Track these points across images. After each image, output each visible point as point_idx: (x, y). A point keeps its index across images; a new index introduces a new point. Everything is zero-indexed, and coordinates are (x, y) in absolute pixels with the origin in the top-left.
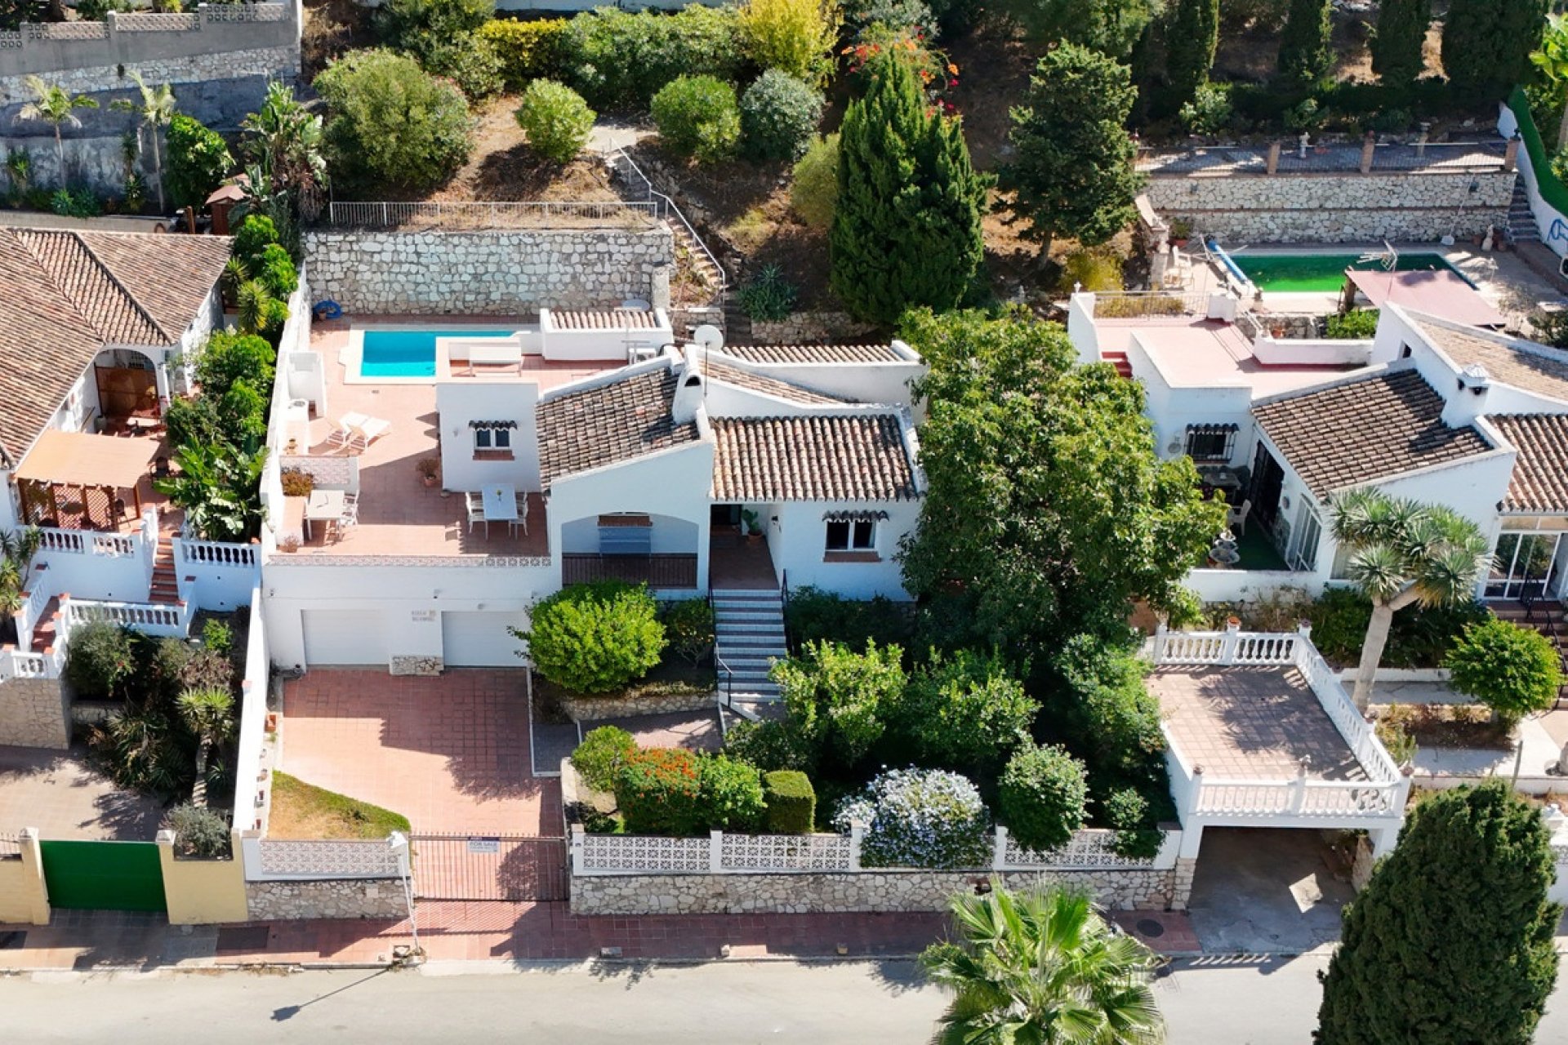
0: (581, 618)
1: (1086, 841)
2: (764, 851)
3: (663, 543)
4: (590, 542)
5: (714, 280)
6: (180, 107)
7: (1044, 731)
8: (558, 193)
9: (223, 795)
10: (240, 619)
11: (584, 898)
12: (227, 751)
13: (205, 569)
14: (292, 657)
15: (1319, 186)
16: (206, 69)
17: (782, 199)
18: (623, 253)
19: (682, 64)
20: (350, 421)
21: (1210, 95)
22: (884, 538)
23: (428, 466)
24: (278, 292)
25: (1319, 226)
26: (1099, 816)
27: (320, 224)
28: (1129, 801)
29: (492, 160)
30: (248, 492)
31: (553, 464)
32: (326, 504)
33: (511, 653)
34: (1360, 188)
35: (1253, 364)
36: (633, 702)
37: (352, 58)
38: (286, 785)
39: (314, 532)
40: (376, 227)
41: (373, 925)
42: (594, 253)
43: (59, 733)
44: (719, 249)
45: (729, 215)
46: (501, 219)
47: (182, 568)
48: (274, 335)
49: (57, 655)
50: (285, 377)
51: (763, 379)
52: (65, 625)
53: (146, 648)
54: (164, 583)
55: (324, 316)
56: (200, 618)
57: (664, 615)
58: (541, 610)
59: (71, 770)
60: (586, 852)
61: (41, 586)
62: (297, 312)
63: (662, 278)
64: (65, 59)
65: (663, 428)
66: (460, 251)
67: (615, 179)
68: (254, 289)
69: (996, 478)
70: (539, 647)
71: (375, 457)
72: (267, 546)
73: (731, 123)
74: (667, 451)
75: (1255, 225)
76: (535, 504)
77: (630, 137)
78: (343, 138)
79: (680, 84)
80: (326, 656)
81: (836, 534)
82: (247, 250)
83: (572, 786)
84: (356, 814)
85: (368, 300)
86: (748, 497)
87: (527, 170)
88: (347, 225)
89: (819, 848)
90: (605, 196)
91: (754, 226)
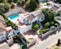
2: (48, 32)
5: (24, 10)
8: (15, 8)
17: (25, 5)
18: (19, 10)
27: (4, 13)
45: (23, 6)
46: (13, 10)
53: (16, 36)
54: (14, 33)
59: (15, 44)
65: (34, 17)
66: (12, 12)
73: (22, 2)
87: (13, 7)
88: (6, 13)
89: (50, 31)
90: (17, 7)
91: (24, 7)
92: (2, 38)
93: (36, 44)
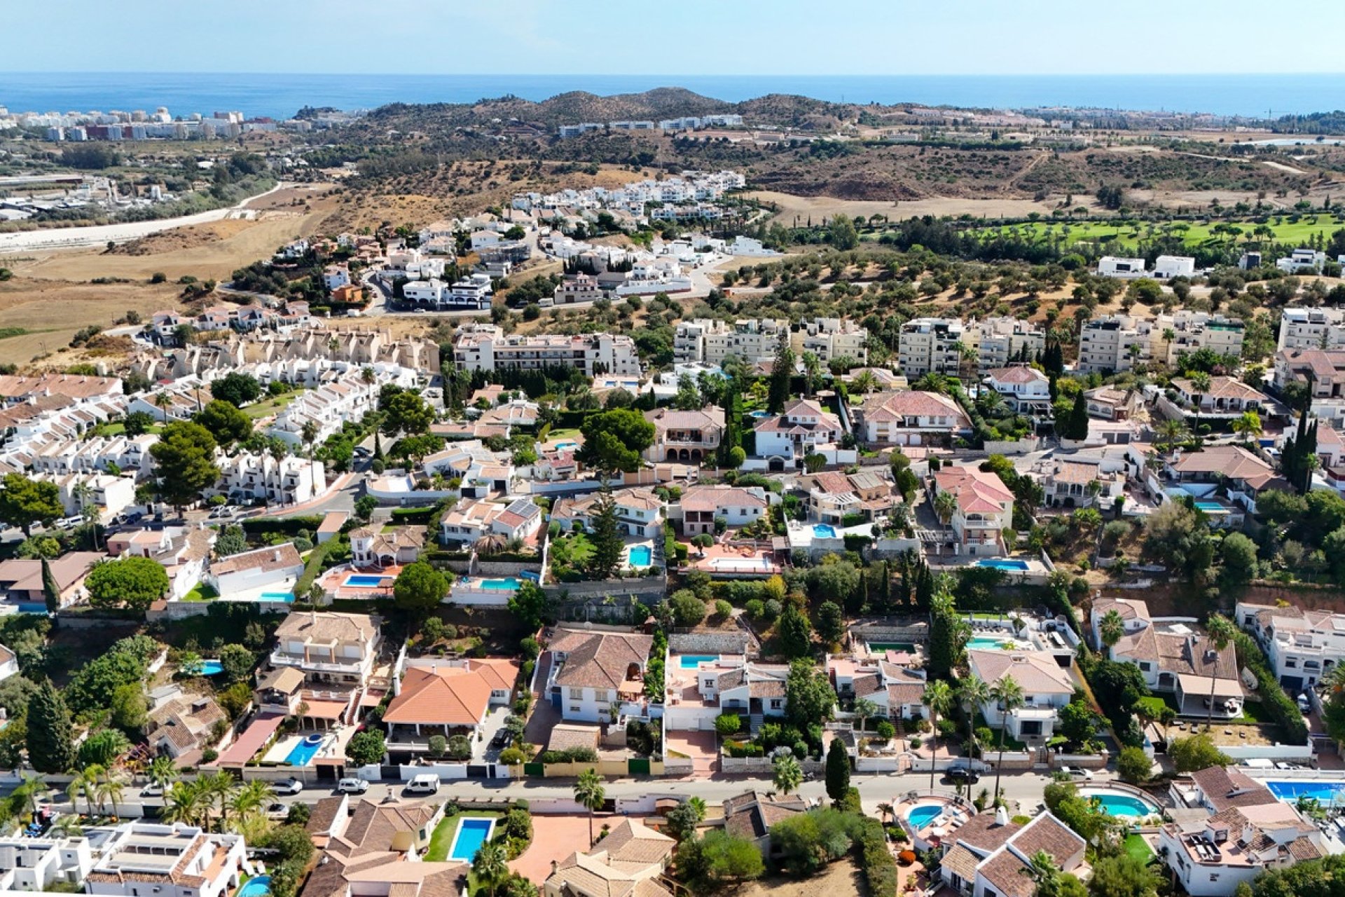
0: (725, 719)
1: (808, 759)
2: (754, 760)
3: (742, 705)
4: (727, 705)
5: (758, 646)
6: (639, 601)
7: (803, 739)
8: (725, 625)
9: (660, 751)
10: (660, 719)
11: (724, 770)
12: (660, 744)
13: (654, 710)
14: (670, 728)
15: (888, 629)
16: (644, 590)
17: (772, 628)
18: (738, 640)
19: (752, 596)
20: (680, 678)
21: (865, 607)
22: (782, 704)
23: (696, 688)
24: (664, 649)
25: (889, 637)
26: (810, 754)
27: (672, 632)
28: (816, 751)
29: (710, 617)
30: (662, 694)
31: (720, 689)
32: (676, 696)
33: (712, 727)
34: (896, 629)
35: (857, 671)
36: (735, 736)
37: (680, 592)
38: (670, 751)
39: (674, 702)
40: (684, 633)
41: (687, 775)
42: (732, 639)
43: (625, 742)
44: (759, 639)
45: (762, 631)
46: (712, 631)
47: (649, 709)
48: (663, 659)
49: (625, 726)
50: (667, 668)
51: (761, 673)
52: (627, 720)
53: (642, 725)
54: (645, 712)
55: (673, 652)
56: (652, 719)
57: (741, 719)
58: (718, 718)
59: (627, 749)
60: (725, 762)
61: (622, 712)
62: (667, 652)
63: (746, 646)
64: (612, 587)
65: (742, 682)
66: (703, 638)
67: (737, 622)
68: (659, 649)
69: (797, 694)
70: (717, 725)
71: (685, 686)
72: (665, 705)
73: (762, 610)
74: (742, 687)
75: (875, 636)
76: (717, 697)
77: (741, 611)
78: (677, 613)
79: (751, 602)
80: (676, 728)
81: (773, 704)
82: (657, 638)
83: (723, 750)
84: (683, 756)
85: (682, 649)
86: (756, 696)
87: (718, 620)
88: (678, 632)
89: (764, 760)
90: (735, 626)
91: (767, 635)
92: (601, 711)
93: (685, 779)
